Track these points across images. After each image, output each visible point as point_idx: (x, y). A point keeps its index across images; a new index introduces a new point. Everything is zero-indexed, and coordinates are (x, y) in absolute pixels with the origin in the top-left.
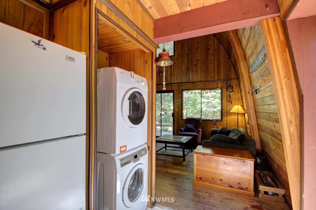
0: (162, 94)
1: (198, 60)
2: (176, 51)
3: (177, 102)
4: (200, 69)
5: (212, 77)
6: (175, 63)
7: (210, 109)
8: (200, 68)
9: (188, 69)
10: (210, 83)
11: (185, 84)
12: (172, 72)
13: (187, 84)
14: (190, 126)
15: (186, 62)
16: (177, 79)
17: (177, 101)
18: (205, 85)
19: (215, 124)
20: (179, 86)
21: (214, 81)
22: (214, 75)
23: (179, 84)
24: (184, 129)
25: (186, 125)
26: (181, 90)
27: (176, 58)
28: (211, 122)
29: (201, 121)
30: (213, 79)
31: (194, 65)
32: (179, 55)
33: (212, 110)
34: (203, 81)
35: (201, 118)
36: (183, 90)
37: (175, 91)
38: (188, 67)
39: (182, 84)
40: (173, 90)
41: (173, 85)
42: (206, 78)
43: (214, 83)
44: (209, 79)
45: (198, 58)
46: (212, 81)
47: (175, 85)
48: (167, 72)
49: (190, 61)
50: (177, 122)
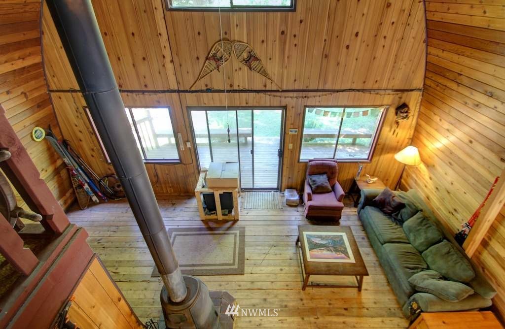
1: (357, 34)
3: (291, 131)
5: (377, 81)
6: (295, 36)
8: (355, 56)
9: (326, 56)
11: (314, 94)
12: (284, 62)
13: (318, 93)
15: (325, 37)
16: (295, 80)
20: (299, 96)
23: (301, 94)
24: (311, 187)
26: (303, 106)
27: (299, 19)
29: (337, 167)
30: (376, 86)
31: (345, 48)
32: (308, 10)
36: (306, 107)
38: (327, 52)
39: (307, 94)
40: (284, 106)
42: (365, 81)
44: (370, 86)
45: (357, 30)
47: (291, 94)
48: (270, 59)
49: (336, 34)
50: (288, 166)
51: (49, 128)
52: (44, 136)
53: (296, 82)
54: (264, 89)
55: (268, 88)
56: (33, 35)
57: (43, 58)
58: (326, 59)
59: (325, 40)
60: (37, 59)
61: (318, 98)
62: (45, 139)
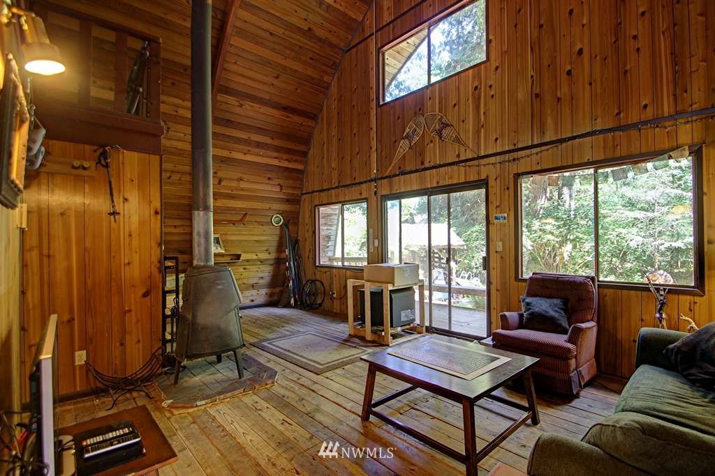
0: (451, 194)
1: (580, 52)
2: (493, 44)
3: (496, 218)
4: (588, 87)
5: (645, 106)
6: (491, 87)
7: (657, 243)
8: (587, 80)
9: (537, 96)
10: (634, 133)
11: (528, 152)
12: (479, 120)
13: (534, 151)
14: (543, 305)
15: (530, 72)
16: (496, 139)
17: (497, 215)
18: (615, 147)
19: (663, 304)
20: (505, 161)
21: (657, 122)
22: (656, 99)
23: (507, 157)
24: (521, 316)
25: (529, 300)
26: (511, 176)
27: (494, 66)
28: (644, 293)
29: (595, 291)
30: (649, 113)
31: (564, 76)
32: (503, 53)
33: (667, 245)
34: (601, 132)
35: (593, 279)
36: (518, 176)
37: (491, 182)
38: (538, 91)
39: (515, 155)
40: (484, 180)
41: (483, 162)
42: (618, 114)
43: (657, 129)
44: (634, 117)
45: (578, 47)
46: (645, 123)
47: (492, 160)
48: (463, 121)
49: (546, 63)
50: (499, 288)
51: (288, 222)
52: (280, 224)
53: (498, 141)
54: (457, 160)
55: (462, 158)
56: (302, 148)
57: (305, 167)
58: (538, 99)
59: (532, 76)
60: (300, 167)
61: (534, 157)
62: (281, 226)
